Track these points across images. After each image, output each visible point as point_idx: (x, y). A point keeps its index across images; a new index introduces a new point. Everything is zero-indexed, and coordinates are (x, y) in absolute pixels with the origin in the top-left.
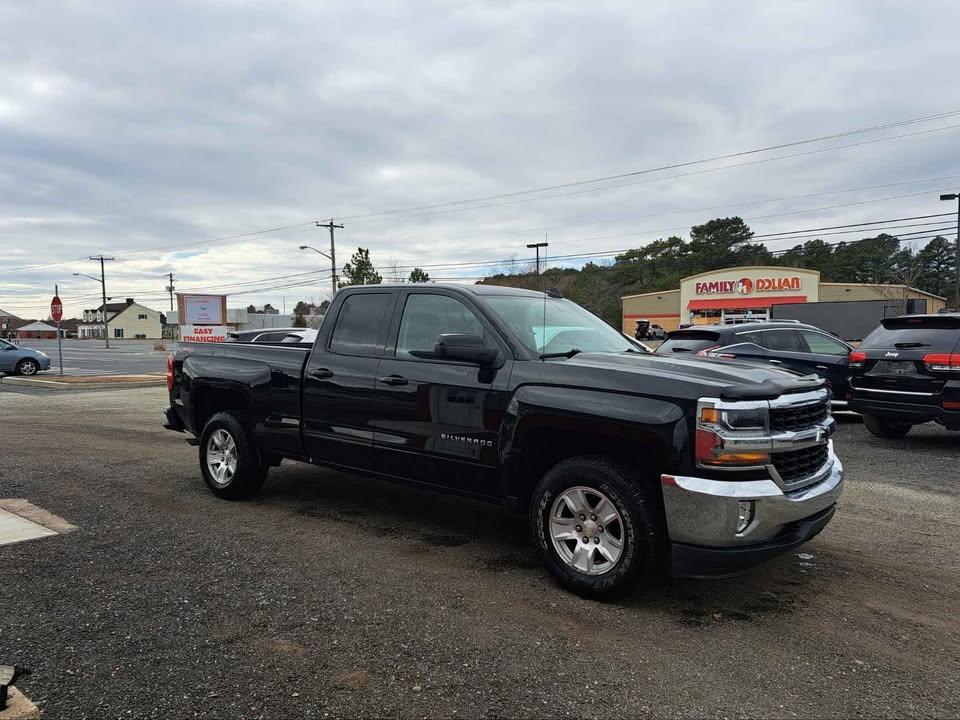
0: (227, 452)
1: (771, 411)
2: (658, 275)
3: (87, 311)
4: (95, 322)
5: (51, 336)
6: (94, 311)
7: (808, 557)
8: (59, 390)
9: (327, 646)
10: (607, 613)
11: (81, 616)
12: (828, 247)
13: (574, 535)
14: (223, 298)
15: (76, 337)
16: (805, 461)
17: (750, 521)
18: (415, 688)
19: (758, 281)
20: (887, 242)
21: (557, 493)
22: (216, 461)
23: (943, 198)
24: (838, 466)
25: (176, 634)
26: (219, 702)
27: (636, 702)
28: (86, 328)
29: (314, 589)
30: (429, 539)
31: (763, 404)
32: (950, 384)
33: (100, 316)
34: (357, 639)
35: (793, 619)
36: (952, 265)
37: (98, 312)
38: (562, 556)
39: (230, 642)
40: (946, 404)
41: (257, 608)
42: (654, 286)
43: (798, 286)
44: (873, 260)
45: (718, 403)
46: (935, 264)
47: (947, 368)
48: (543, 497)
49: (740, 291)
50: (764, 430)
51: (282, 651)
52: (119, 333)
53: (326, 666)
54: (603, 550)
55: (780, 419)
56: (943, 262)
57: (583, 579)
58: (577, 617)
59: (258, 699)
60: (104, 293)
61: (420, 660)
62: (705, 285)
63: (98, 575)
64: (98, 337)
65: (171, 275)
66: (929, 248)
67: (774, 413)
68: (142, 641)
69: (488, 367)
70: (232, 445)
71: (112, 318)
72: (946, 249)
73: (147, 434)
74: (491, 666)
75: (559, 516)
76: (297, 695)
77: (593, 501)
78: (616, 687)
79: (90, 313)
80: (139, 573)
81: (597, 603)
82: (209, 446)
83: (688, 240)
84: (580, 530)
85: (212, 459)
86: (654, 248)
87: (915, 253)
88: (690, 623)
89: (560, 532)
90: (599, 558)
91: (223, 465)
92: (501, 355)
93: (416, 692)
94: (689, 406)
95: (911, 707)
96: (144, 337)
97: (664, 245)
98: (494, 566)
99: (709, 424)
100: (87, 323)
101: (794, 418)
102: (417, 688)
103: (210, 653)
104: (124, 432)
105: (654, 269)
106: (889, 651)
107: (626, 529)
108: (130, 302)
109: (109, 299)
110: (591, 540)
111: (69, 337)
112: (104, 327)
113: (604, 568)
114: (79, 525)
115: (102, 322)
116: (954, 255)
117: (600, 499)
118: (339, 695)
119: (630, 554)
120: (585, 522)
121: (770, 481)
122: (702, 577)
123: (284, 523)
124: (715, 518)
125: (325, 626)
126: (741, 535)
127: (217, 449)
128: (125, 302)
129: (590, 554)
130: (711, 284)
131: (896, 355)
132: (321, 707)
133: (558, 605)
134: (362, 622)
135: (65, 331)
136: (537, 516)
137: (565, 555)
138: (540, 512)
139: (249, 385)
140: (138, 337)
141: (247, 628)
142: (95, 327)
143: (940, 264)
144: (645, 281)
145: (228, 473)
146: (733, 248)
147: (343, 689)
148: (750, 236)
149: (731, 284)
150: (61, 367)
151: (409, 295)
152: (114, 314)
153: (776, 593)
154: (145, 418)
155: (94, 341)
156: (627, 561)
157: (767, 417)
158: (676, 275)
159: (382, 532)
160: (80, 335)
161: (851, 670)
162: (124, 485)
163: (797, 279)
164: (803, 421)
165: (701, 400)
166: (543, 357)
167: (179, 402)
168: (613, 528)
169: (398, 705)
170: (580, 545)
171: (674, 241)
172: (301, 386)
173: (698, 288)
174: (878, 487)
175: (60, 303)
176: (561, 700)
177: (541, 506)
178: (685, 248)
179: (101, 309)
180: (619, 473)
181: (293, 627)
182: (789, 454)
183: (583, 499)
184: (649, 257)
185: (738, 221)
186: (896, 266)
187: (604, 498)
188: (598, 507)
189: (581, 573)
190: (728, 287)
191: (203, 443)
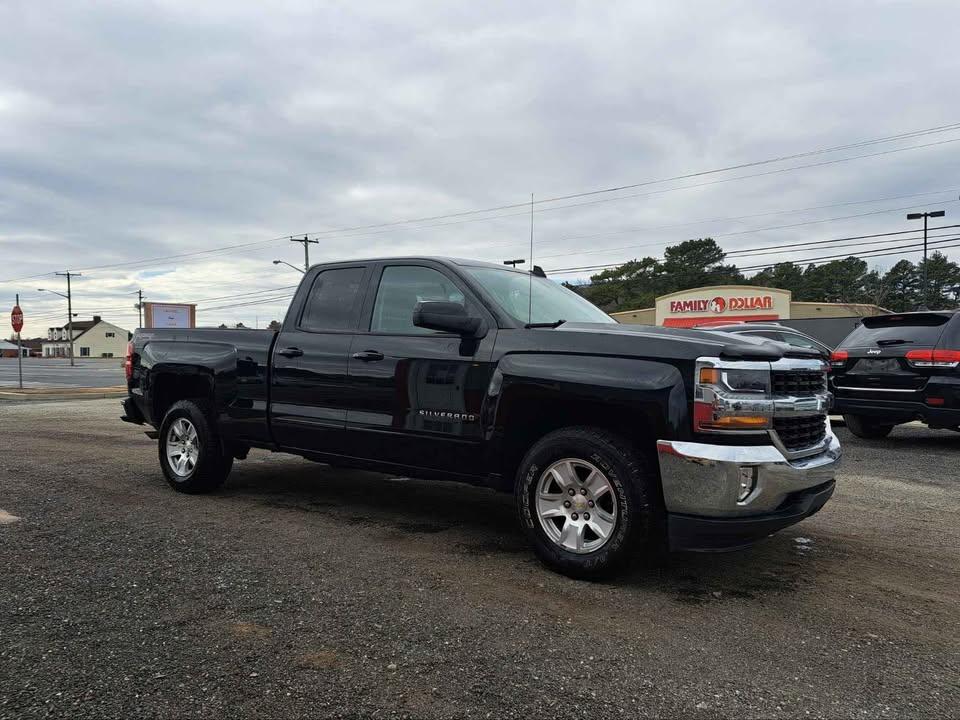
0: (188, 443)
1: (773, 373)
2: (634, 296)
3: (52, 329)
4: (60, 340)
5: (13, 354)
6: (59, 329)
7: (805, 541)
8: (16, 401)
9: (293, 627)
10: (598, 592)
11: (14, 600)
12: (797, 270)
13: (562, 511)
14: (192, 308)
15: (41, 355)
16: (805, 431)
17: (752, 489)
18: (389, 666)
19: (731, 300)
20: (854, 265)
21: (543, 467)
22: (176, 453)
23: (910, 217)
24: (835, 444)
25: (121, 617)
26: (167, 683)
27: (636, 676)
28: (51, 346)
29: (278, 574)
30: (406, 527)
31: (764, 365)
32: (933, 380)
33: (65, 335)
34: (326, 620)
35: (797, 598)
36: (916, 287)
37: (64, 330)
38: (550, 534)
39: (181, 624)
40: (929, 401)
41: (214, 591)
42: (629, 306)
43: (770, 305)
44: (841, 282)
45: (717, 362)
46: (901, 286)
47: (930, 364)
48: (528, 470)
49: (713, 310)
50: (765, 393)
51: (241, 632)
52: (85, 351)
53: (290, 647)
54: (593, 525)
55: (782, 383)
56: (908, 284)
57: (572, 559)
58: (567, 597)
59: (211, 679)
60: (70, 309)
61: (395, 639)
62: (679, 303)
63: (38, 562)
64: (64, 356)
65: (140, 293)
66: (895, 270)
67: (776, 375)
68: (81, 623)
69: (470, 338)
70: (194, 435)
71: (78, 336)
72: (911, 271)
73: (106, 437)
74: (475, 644)
75: (546, 492)
76: (255, 675)
77: (582, 473)
78: (613, 663)
79: (55, 331)
80: (85, 559)
81: (588, 583)
82: (169, 437)
83: (662, 261)
84: (568, 505)
85: (172, 451)
86: (629, 268)
87: (881, 276)
88: (688, 601)
89: (547, 509)
90: (589, 534)
91: (184, 457)
92: (483, 325)
93: (391, 671)
94: (686, 367)
95: (936, 677)
96: (111, 355)
97: (639, 265)
98: (475, 551)
99: (709, 385)
100: (52, 341)
101: (795, 384)
102: (393, 666)
103: (158, 635)
104: (82, 436)
105: (629, 289)
106: (902, 625)
107: (619, 500)
108: (97, 320)
109: (75, 315)
110: (581, 517)
111: (32, 355)
112: (69, 345)
113: (595, 545)
114: (22, 516)
115: (67, 341)
116: (918, 277)
117: (590, 471)
118: (306, 675)
119: (624, 528)
120: (574, 498)
121: (772, 447)
122: (702, 550)
123: (249, 513)
124: (715, 491)
125: (291, 608)
126: (744, 503)
127: (177, 440)
128: (92, 319)
129: (580, 531)
130: (685, 302)
131: (878, 352)
132: (282, 686)
133: (546, 586)
134: (332, 603)
135: (28, 349)
136: (522, 492)
137: (552, 533)
138: (526, 488)
139: (213, 370)
140: (105, 355)
141: (203, 611)
142: (61, 345)
143: (904, 288)
144: (620, 300)
145: (189, 465)
146: (706, 269)
147: (309, 668)
148: (722, 256)
149: (705, 303)
150: (21, 380)
151: (385, 267)
152: (80, 332)
153: (776, 573)
154: (106, 424)
155: (59, 359)
156: (620, 537)
157: (767, 380)
158: (651, 294)
159: (354, 521)
160: (44, 354)
161: (865, 642)
162: (75, 481)
163: (770, 298)
164: (804, 388)
165: (699, 359)
166: (528, 327)
167: (136, 391)
168: (605, 502)
169: (370, 684)
170: (569, 522)
171: (648, 262)
172: (269, 375)
173: (672, 306)
174: (865, 479)
175: (21, 313)
176: (555, 676)
177: (526, 482)
178: (659, 268)
179: (67, 327)
180: (611, 442)
181: (254, 609)
182: (789, 421)
183: (571, 472)
184: (624, 278)
185: (710, 242)
186: (863, 288)
187: (595, 470)
188: (589, 479)
189: (570, 552)
190: (702, 306)
191: (162, 436)
